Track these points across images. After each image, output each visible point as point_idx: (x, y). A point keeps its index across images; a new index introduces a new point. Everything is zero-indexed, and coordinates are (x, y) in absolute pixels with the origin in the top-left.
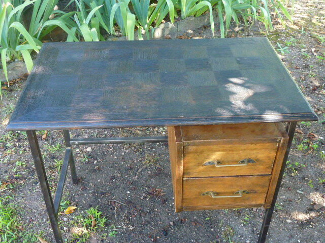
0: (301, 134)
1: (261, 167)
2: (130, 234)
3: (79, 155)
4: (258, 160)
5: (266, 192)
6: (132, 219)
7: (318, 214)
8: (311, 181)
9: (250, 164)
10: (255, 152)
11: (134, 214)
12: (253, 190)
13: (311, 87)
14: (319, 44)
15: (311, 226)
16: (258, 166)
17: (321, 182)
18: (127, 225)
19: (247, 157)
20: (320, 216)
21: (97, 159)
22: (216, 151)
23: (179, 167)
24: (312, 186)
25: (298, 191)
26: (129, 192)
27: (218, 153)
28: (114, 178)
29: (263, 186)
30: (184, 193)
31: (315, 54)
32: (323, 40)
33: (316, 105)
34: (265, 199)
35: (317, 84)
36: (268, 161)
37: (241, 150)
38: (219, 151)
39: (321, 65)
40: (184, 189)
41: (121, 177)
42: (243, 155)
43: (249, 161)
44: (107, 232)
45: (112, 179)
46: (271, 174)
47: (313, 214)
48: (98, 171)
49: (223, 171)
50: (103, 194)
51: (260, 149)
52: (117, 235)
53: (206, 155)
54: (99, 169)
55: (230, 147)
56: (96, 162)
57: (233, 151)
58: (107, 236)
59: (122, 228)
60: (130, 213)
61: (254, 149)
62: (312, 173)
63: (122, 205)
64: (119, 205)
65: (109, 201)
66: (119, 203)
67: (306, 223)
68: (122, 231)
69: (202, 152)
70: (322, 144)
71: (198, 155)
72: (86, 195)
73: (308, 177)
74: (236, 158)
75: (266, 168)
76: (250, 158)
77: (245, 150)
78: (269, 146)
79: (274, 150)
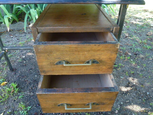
0: (121, 52)
1: (104, 67)
2: (31, 97)
3: (18, 59)
4: (101, 61)
6: (34, 89)
7: (131, 89)
8: (127, 72)
9: (95, 64)
10: (98, 53)
11: (36, 87)
13: (125, 37)
14: (127, 23)
15: (128, 95)
16: (101, 67)
17: (132, 73)
18: (30, 92)
19: (92, 58)
20: (132, 89)
21: (26, 61)
24: (127, 75)
25: (121, 77)
26: (36, 76)
28: (31, 69)
31: (125, 26)
32: (128, 22)
33: (127, 42)
35: (127, 35)
36: (110, 62)
37: (86, 51)
39: (128, 30)
41: (35, 69)
42: (88, 56)
43: (94, 62)
44: (18, 96)
45: (30, 70)
47: (129, 89)
48: (24, 66)
50: (23, 76)
51: (103, 51)
52: (23, 98)
54: (25, 65)
56: (25, 62)
58: (18, 98)
59: (27, 94)
60: (34, 86)
61: (99, 50)
62: (127, 69)
63: (31, 82)
64: (29, 82)
65: (24, 80)
66: (30, 81)
67: (125, 93)
68: (27, 95)
70: (131, 57)
71: (48, 55)
72: (15, 77)
73: (125, 70)
74: (82, 58)
75: (108, 68)
76: (94, 59)
77: (89, 51)
78: (111, 48)
79: (115, 51)
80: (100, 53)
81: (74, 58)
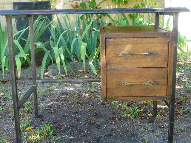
1: (160, 59)
2: (71, 140)
4: (156, 53)
5: (166, 84)
6: (73, 134)
9: (152, 56)
10: (153, 45)
12: (157, 82)
16: (157, 59)
18: (70, 136)
19: (149, 50)
22: (127, 44)
23: (103, 56)
26: (73, 122)
27: (129, 46)
29: (163, 78)
30: (107, 82)
34: (166, 91)
36: (164, 54)
38: (129, 44)
40: (107, 78)
42: (146, 48)
46: (168, 67)
49: (134, 63)
51: (157, 43)
53: (120, 47)
55: (136, 40)
56: (53, 109)
57: (138, 44)
58: (54, 140)
59: (66, 137)
60: (72, 131)
61: (153, 43)
63: (67, 127)
69: (118, 45)
71: (115, 47)
75: (163, 60)
76: (151, 51)
77: (146, 43)
78: (162, 40)
79: (166, 44)
80: (155, 45)
81: (135, 49)
